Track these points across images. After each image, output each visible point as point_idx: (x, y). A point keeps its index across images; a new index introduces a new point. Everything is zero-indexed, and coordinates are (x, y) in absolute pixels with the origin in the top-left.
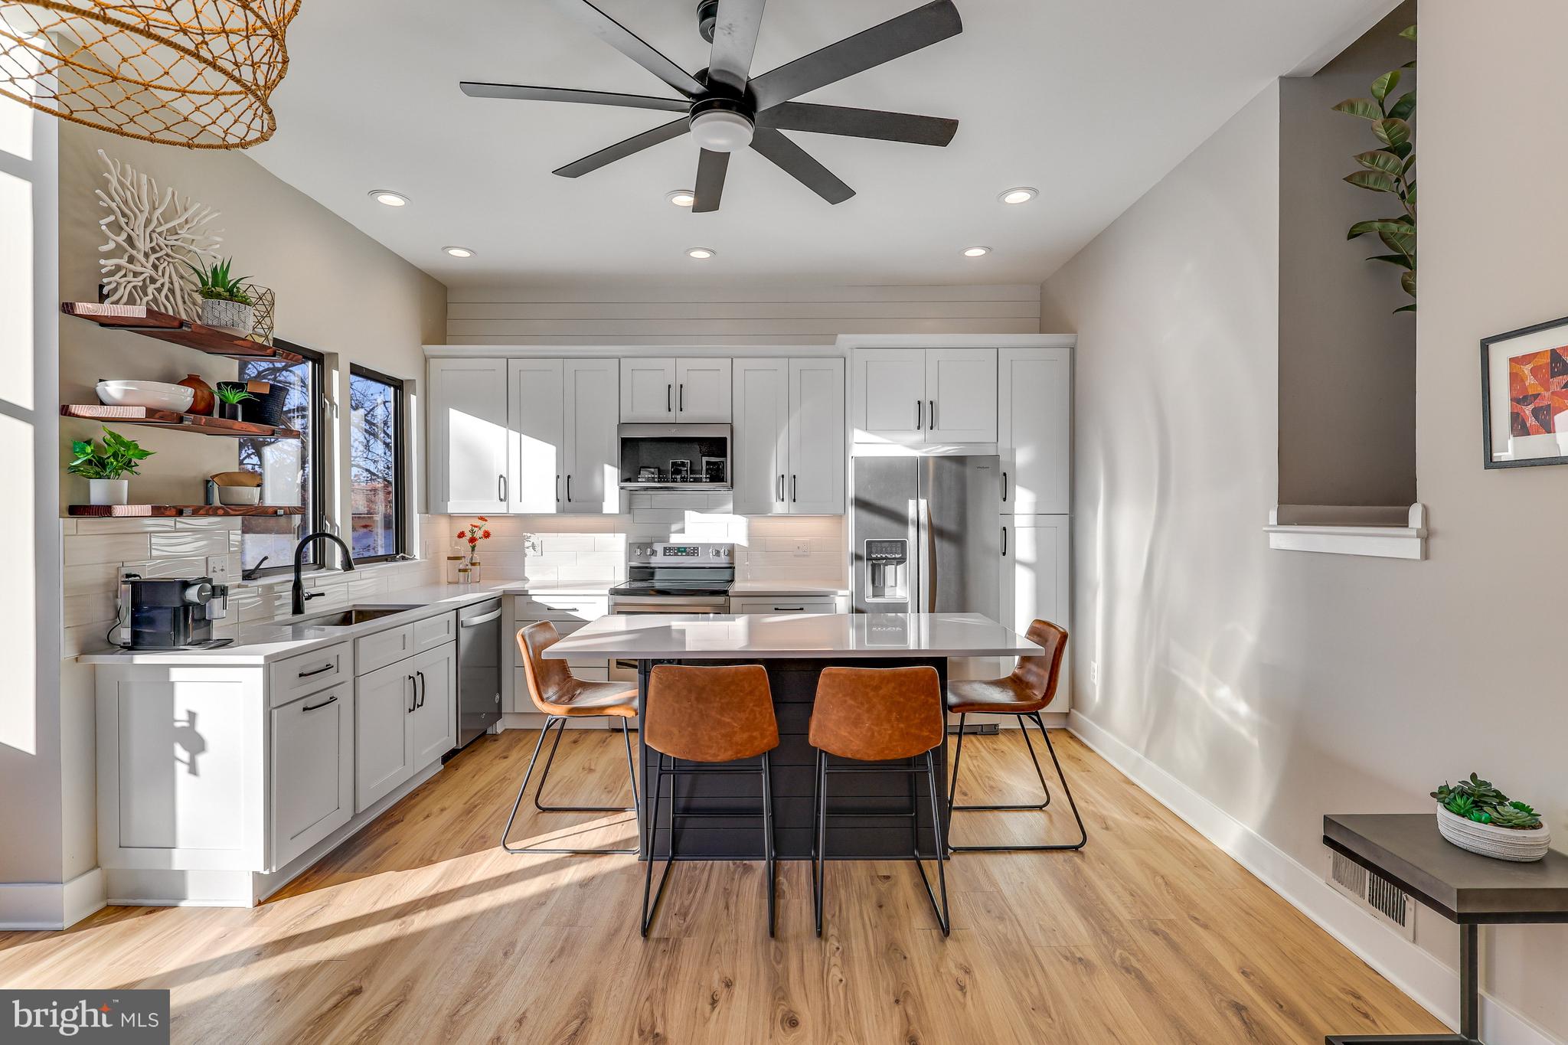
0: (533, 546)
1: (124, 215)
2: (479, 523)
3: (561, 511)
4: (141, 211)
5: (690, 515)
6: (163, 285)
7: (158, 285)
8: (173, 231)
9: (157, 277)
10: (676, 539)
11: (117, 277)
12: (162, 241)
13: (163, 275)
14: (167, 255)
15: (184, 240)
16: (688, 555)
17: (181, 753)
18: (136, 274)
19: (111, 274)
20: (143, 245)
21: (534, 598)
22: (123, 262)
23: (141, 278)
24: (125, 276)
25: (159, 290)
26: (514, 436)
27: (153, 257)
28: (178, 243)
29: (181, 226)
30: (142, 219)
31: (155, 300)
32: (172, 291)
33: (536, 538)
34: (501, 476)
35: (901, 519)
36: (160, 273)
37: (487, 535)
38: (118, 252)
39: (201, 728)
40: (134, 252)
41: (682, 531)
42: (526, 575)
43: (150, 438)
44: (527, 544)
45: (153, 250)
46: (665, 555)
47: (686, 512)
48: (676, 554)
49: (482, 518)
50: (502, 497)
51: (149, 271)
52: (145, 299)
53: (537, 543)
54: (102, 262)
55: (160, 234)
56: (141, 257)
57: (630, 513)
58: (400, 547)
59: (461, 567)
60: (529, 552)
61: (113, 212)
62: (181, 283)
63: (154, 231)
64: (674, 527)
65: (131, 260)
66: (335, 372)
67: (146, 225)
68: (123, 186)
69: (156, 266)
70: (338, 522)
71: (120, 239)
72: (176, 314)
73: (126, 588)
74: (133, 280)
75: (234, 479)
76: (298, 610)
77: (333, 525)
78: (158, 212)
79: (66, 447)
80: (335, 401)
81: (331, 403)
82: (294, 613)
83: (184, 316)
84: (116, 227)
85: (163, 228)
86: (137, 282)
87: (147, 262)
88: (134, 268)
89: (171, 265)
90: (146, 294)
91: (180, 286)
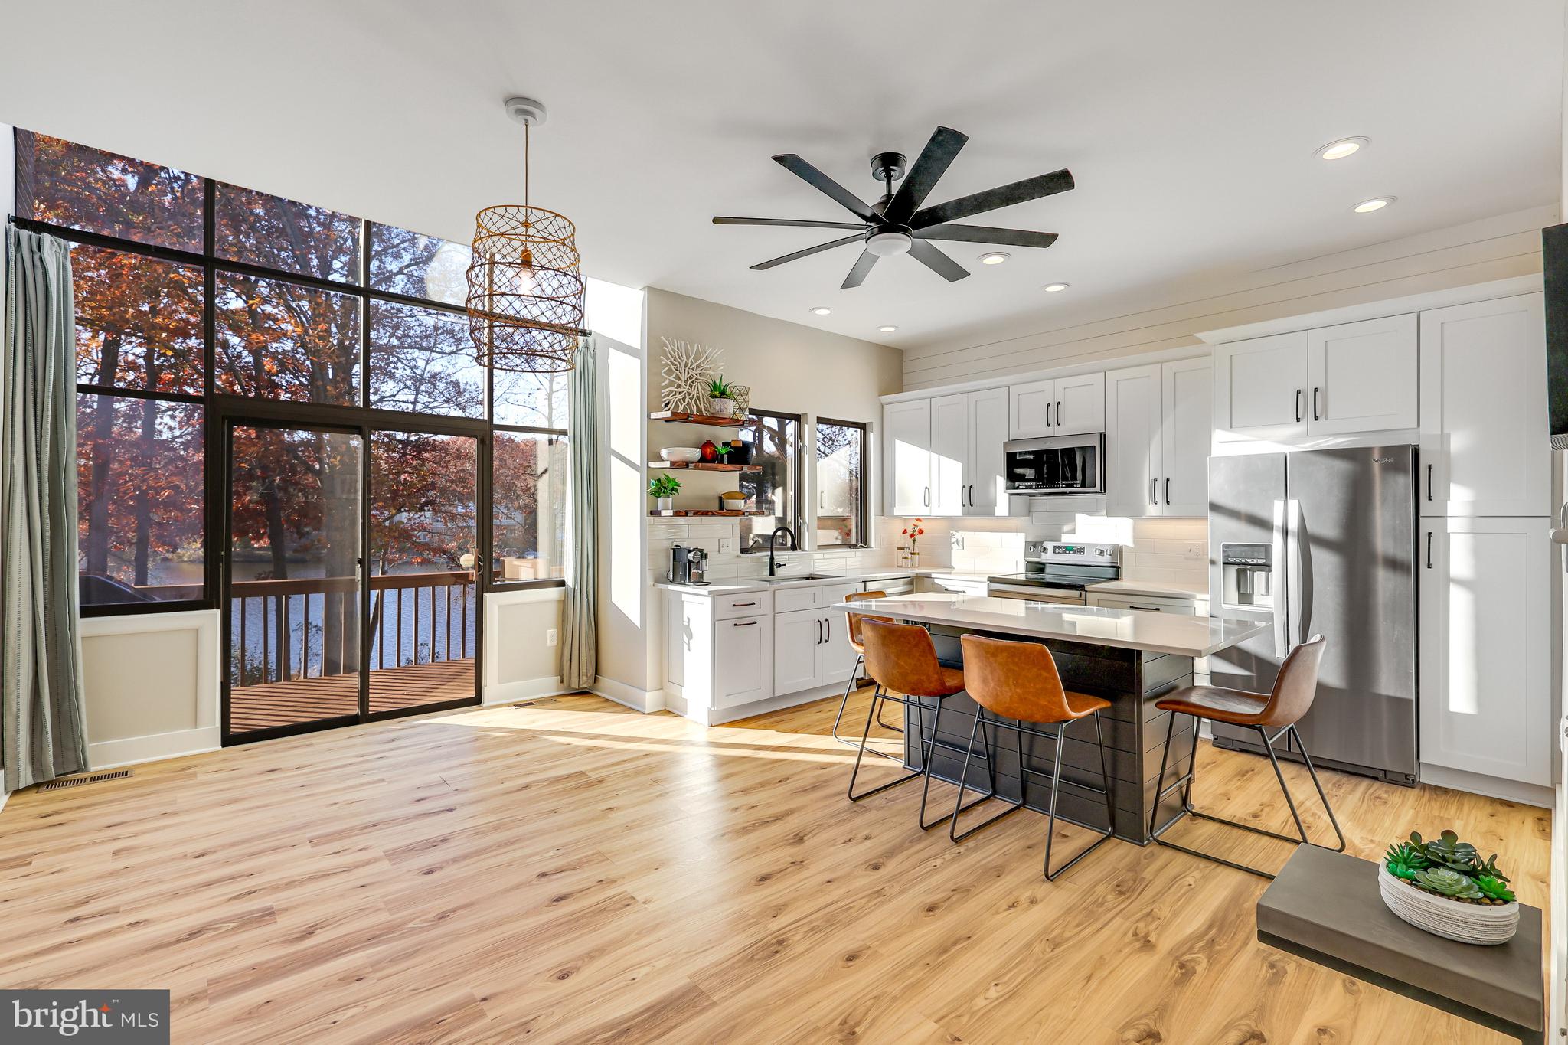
0: (957, 541)
1: (676, 365)
2: (916, 523)
3: (966, 514)
4: (682, 360)
5: (1080, 518)
6: (693, 395)
7: (691, 396)
8: (699, 366)
9: (690, 392)
10: (1067, 539)
11: (669, 398)
12: (693, 372)
14: (696, 379)
15: (706, 369)
16: (1074, 553)
17: (685, 639)
18: (680, 393)
19: (667, 395)
20: (684, 377)
21: (936, 581)
22: (673, 389)
23: (682, 394)
24: (675, 394)
25: (691, 399)
26: (935, 456)
27: (690, 381)
28: (703, 371)
29: (703, 362)
30: (683, 365)
31: (688, 404)
32: (698, 397)
33: (959, 535)
34: (926, 488)
35: (1265, 525)
36: (693, 390)
37: (921, 532)
38: (671, 384)
39: (692, 626)
40: (680, 382)
41: (1073, 531)
42: (952, 564)
43: (680, 475)
44: (953, 540)
45: (690, 378)
46: (1054, 552)
47: (1077, 514)
48: (1064, 552)
49: (919, 520)
50: (927, 503)
51: (686, 390)
52: (684, 404)
53: (960, 539)
54: (662, 391)
55: (693, 369)
56: (683, 384)
57: (1029, 516)
58: (863, 539)
59: (903, 555)
60: (954, 546)
61: (669, 365)
62: (703, 392)
63: (689, 368)
64: (1066, 528)
65: (679, 386)
66: (806, 426)
67: (685, 367)
68: (674, 351)
69: (691, 386)
70: (807, 521)
71: (672, 378)
72: (699, 410)
73: (672, 551)
74: (678, 396)
75: (731, 496)
76: (772, 573)
77: (804, 523)
78: (691, 358)
79: (649, 482)
80: (807, 444)
81: (804, 446)
82: (770, 575)
83: (703, 410)
84: (670, 372)
85: (695, 365)
86: (681, 397)
87: (686, 385)
88: (679, 390)
89: (699, 384)
90: (684, 402)
91: (702, 394)
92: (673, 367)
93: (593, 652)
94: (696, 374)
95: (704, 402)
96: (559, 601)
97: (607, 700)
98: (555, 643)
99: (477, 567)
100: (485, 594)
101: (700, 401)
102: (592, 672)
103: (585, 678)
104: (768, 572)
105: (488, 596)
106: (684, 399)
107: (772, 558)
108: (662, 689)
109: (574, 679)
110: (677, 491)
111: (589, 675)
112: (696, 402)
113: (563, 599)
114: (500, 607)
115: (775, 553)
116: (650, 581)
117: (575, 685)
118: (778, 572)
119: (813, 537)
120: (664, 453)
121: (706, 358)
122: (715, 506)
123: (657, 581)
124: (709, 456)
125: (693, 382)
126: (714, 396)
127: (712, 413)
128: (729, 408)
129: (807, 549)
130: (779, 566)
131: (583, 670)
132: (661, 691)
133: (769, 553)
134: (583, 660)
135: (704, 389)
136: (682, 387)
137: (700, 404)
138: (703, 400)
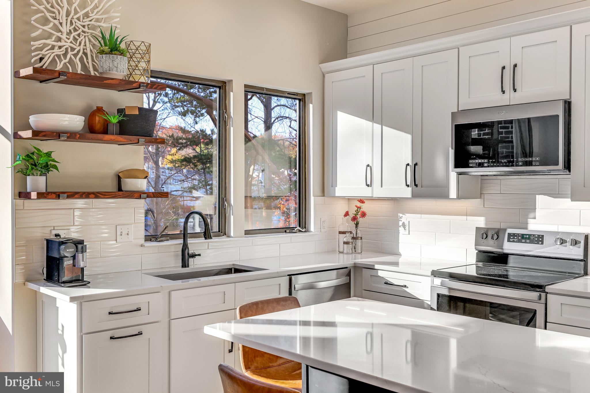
4: (62, 8)
6: (79, 51)
7: (75, 52)
8: (87, 16)
9: (75, 47)
11: (43, 52)
12: (79, 24)
13: (80, 45)
14: (83, 32)
15: (96, 20)
18: (60, 47)
19: (41, 49)
20: (64, 29)
22: (49, 41)
23: (63, 49)
25: (75, 55)
26: (378, 126)
27: (73, 34)
28: (92, 23)
29: (92, 11)
30: (64, 13)
31: (71, 61)
32: (85, 54)
36: (78, 45)
40: (59, 34)
45: (74, 30)
51: (68, 45)
52: (64, 61)
54: (33, 43)
55: (78, 19)
56: (64, 37)
62: (92, 48)
63: (73, 18)
65: (59, 39)
66: (232, 95)
67: (67, 16)
69: (75, 39)
70: (232, 202)
71: (47, 28)
72: (84, 67)
74: (57, 51)
75: (131, 174)
78: (76, 5)
80: (232, 114)
81: (229, 116)
82: (182, 267)
83: (91, 69)
85: (80, 15)
86: (60, 52)
87: (69, 39)
88: (59, 44)
89: (87, 38)
90: (65, 58)
91: (91, 50)
94: (83, 26)
95: (93, 60)
101: (86, 59)
104: (180, 264)
106: (65, 55)
107: (185, 247)
112: (81, 60)
116: (18, 280)
118: (193, 263)
121: (96, 7)
122: (112, 186)
124: (98, 126)
125: (78, 35)
126: (102, 52)
127: (101, 73)
129: (232, 234)
130: (193, 256)
133: (181, 241)
135: (94, 45)
136: (62, 41)
137: (88, 63)
138: (92, 56)
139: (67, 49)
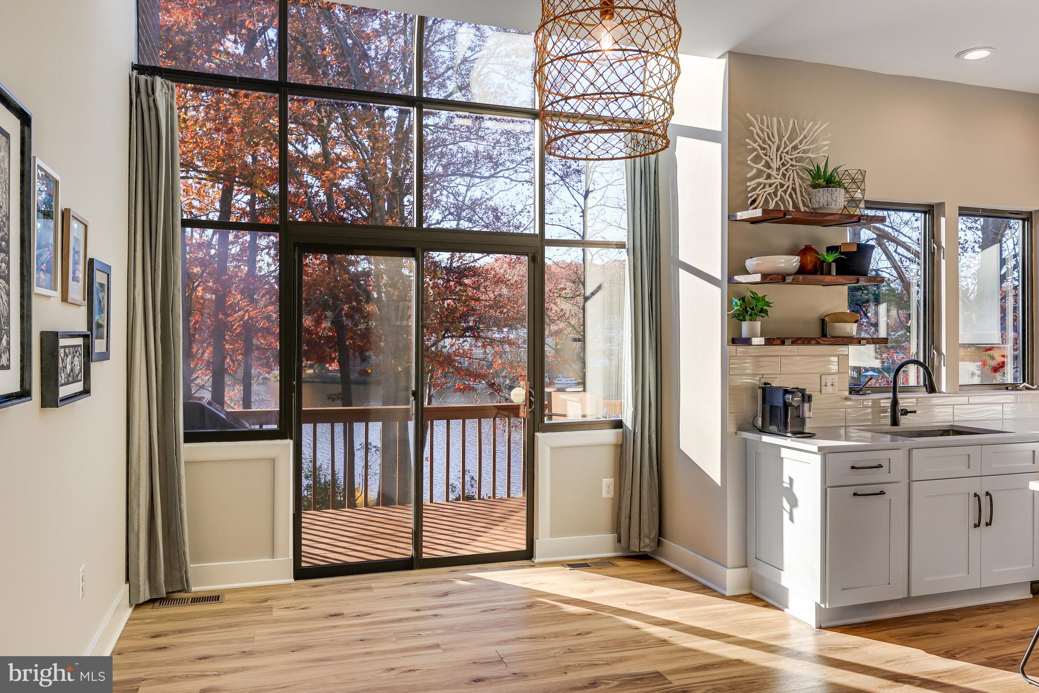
1: (764, 149)
4: (773, 143)
6: (788, 187)
7: (785, 188)
8: (795, 148)
9: (784, 183)
11: (757, 192)
12: (788, 157)
13: (789, 180)
14: (792, 165)
15: (804, 152)
17: (786, 505)
18: (770, 185)
19: (754, 189)
20: (774, 165)
22: (761, 180)
23: (774, 186)
24: (764, 188)
25: (785, 192)
27: (783, 169)
28: (800, 155)
29: (801, 142)
30: (774, 148)
31: (782, 199)
32: (794, 189)
36: (787, 180)
38: (759, 174)
39: (796, 490)
40: (770, 171)
43: (772, 292)
45: (783, 165)
51: (778, 181)
52: (775, 200)
54: (748, 184)
55: (787, 153)
56: (774, 173)
61: (756, 150)
62: (800, 182)
63: (782, 152)
65: (769, 176)
66: (943, 220)
67: (777, 150)
68: (762, 131)
69: (784, 175)
70: (944, 351)
71: (759, 166)
73: (760, 392)
75: (839, 318)
76: (895, 422)
77: (940, 353)
78: (785, 139)
79: (730, 302)
80: (943, 244)
81: (940, 247)
82: (892, 425)
83: (801, 205)
84: (757, 159)
85: (789, 148)
86: (770, 190)
87: (778, 175)
88: (769, 181)
89: (795, 172)
90: (776, 196)
91: (800, 184)
92: (761, 152)
93: (656, 509)
94: (791, 159)
95: (802, 195)
96: (616, 445)
97: (674, 571)
98: (611, 495)
99: (528, 402)
100: (537, 434)
101: (796, 194)
102: (655, 533)
103: (647, 541)
104: (888, 421)
105: (539, 435)
106: (775, 193)
107: (895, 403)
108: (746, 566)
109: (635, 541)
110: (766, 312)
111: (652, 537)
112: (791, 196)
113: (620, 443)
114: (552, 448)
115: (899, 395)
116: (731, 428)
117: (635, 548)
118: (906, 422)
119: (954, 374)
120: (750, 263)
121: (805, 137)
122: (815, 332)
123: (741, 428)
124: (810, 266)
125: (786, 170)
126: (816, 186)
127: (811, 208)
128: (837, 200)
129: (944, 389)
130: (905, 412)
131: (645, 530)
132: (746, 569)
133: (891, 395)
134: (645, 518)
135: (801, 178)
136: (773, 178)
137: (797, 198)
138: (801, 192)
139: (776, 187)
